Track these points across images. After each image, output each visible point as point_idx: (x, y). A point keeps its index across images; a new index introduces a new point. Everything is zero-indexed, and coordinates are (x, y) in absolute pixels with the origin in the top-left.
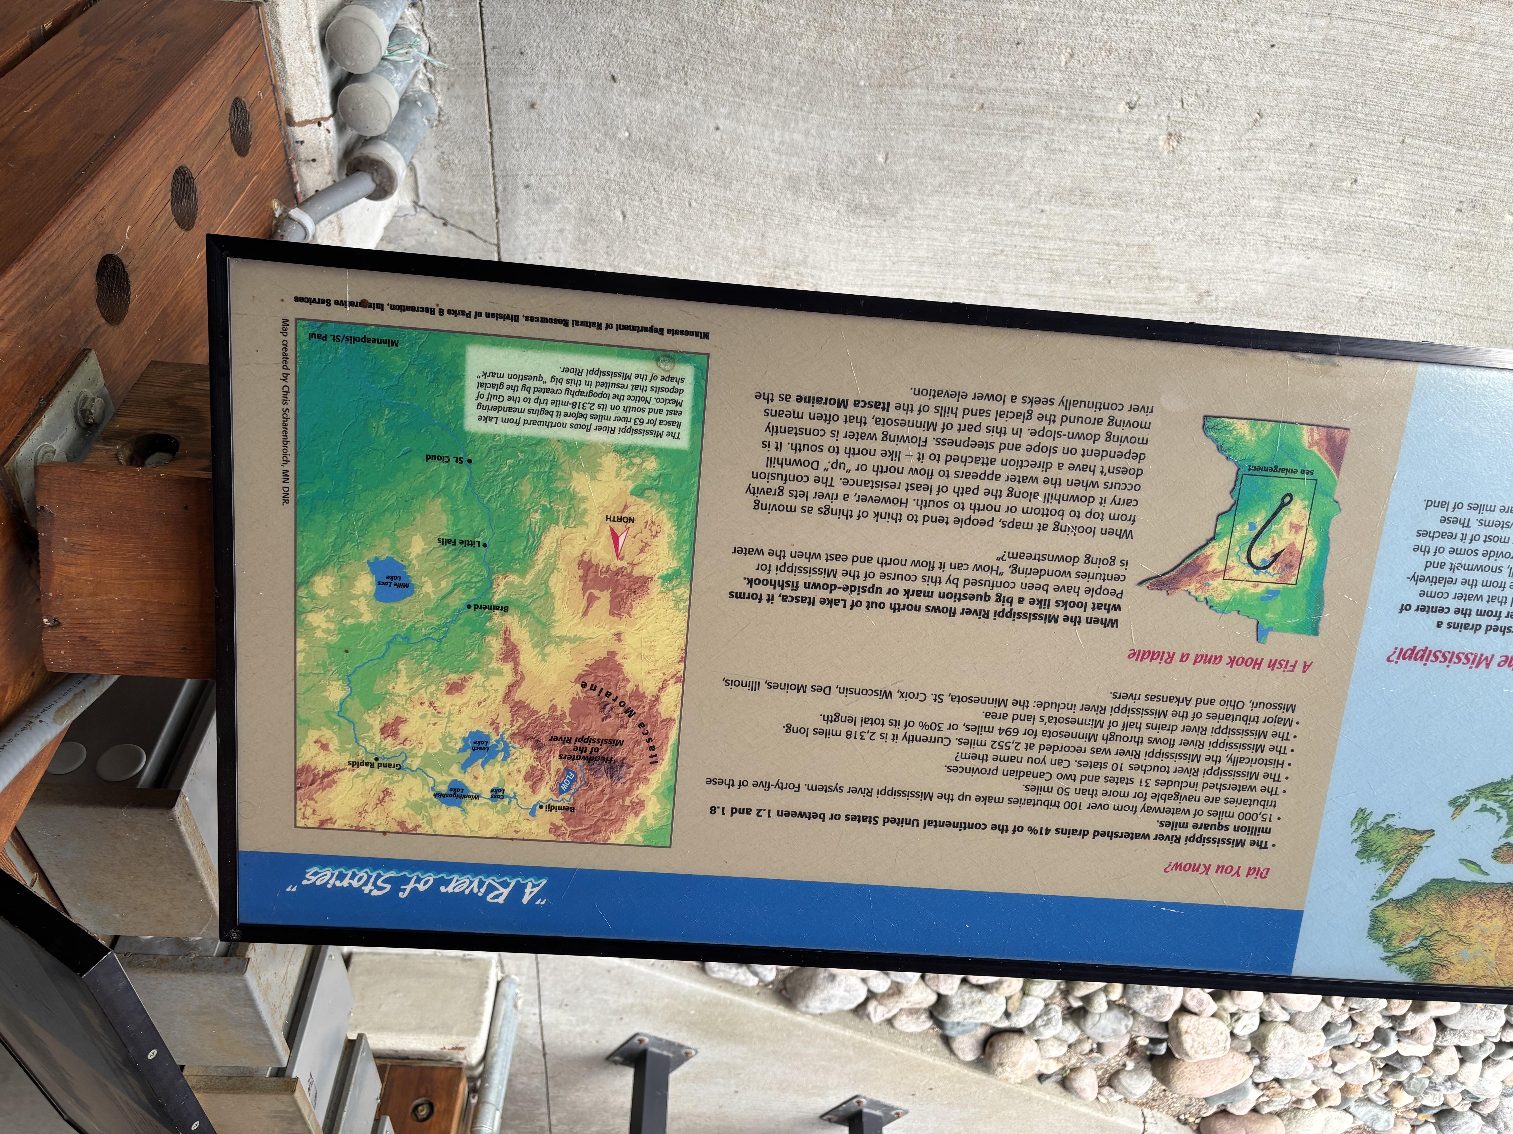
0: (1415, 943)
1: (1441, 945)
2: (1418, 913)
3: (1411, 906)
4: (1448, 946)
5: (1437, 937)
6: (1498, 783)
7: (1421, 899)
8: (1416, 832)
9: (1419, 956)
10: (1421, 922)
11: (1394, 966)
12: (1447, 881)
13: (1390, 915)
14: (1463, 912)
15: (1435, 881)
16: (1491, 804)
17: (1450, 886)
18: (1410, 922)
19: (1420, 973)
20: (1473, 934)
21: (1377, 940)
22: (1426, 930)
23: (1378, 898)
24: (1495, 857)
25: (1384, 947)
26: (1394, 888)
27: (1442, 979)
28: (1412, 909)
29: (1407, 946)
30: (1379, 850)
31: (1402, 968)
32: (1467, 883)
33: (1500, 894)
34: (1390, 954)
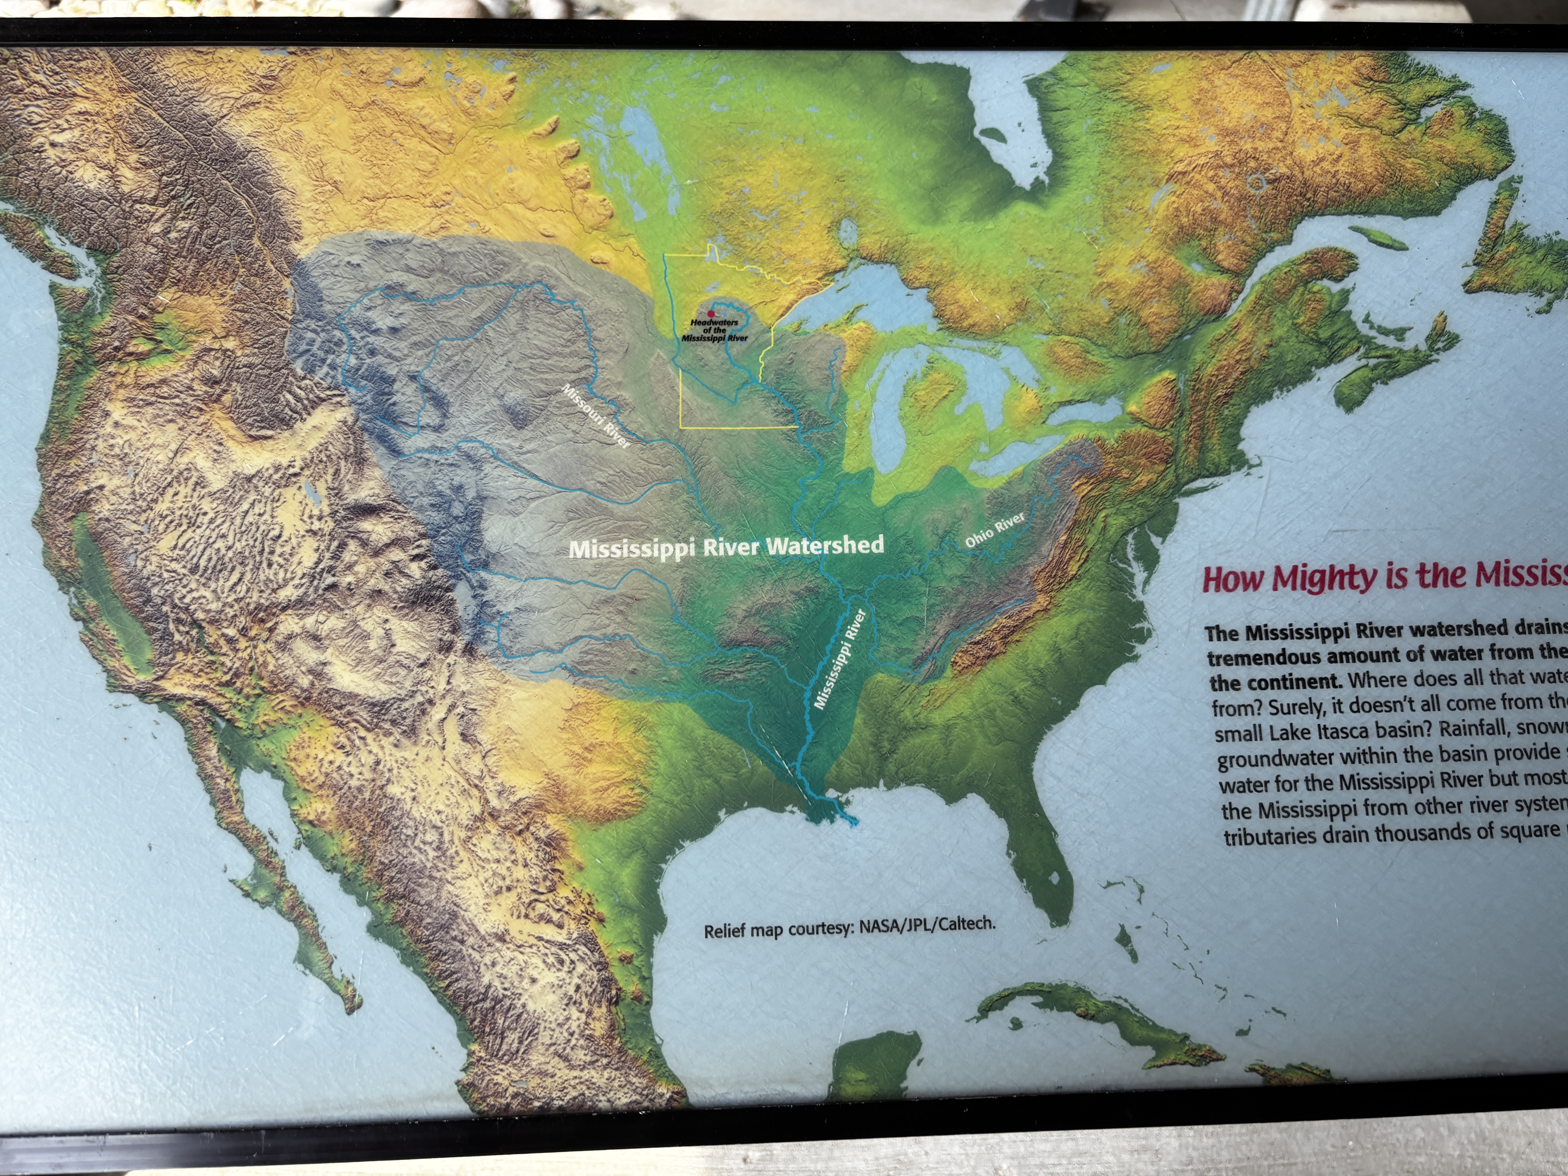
0: (1426, 112)
1: (1386, 112)
2: (1441, 159)
3: (1457, 170)
4: (1372, 110)
5: (1397, 124)
6: (1392, 377)
7: (1445, 182)
8: (1494, 288)
9: (1414, 94)
10: (1431, 145)
11: (1447, 74)
12: (1415, 214)
13: (1486, 156)
14: (1369, 167)
15: (1436, 213)
16: (1390, 342)
17: (1407, 206)
18: (1449, 146)
19: (1401, 65)
20: (1339, 132)
21: (1488, 115)
22: (1417, 134)
23: (1511, 180)
24: (1350, 256)
25: (1473, 105)
26: (1494, 198)
27: (1362, 59)
28: (1453, 165)
29: (1438, 107)
30: (1539, 255)
31: (1434, 74)
32: (1382, 212)
33: (1320, 198)
34: (1460, 93)
